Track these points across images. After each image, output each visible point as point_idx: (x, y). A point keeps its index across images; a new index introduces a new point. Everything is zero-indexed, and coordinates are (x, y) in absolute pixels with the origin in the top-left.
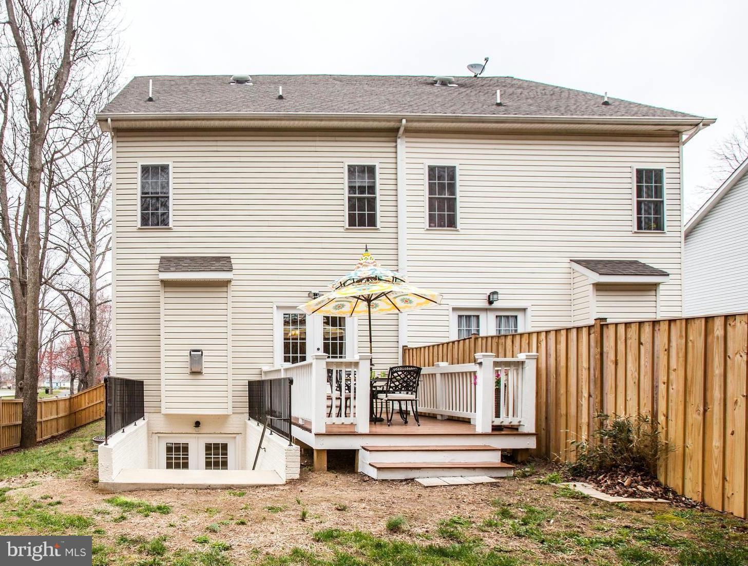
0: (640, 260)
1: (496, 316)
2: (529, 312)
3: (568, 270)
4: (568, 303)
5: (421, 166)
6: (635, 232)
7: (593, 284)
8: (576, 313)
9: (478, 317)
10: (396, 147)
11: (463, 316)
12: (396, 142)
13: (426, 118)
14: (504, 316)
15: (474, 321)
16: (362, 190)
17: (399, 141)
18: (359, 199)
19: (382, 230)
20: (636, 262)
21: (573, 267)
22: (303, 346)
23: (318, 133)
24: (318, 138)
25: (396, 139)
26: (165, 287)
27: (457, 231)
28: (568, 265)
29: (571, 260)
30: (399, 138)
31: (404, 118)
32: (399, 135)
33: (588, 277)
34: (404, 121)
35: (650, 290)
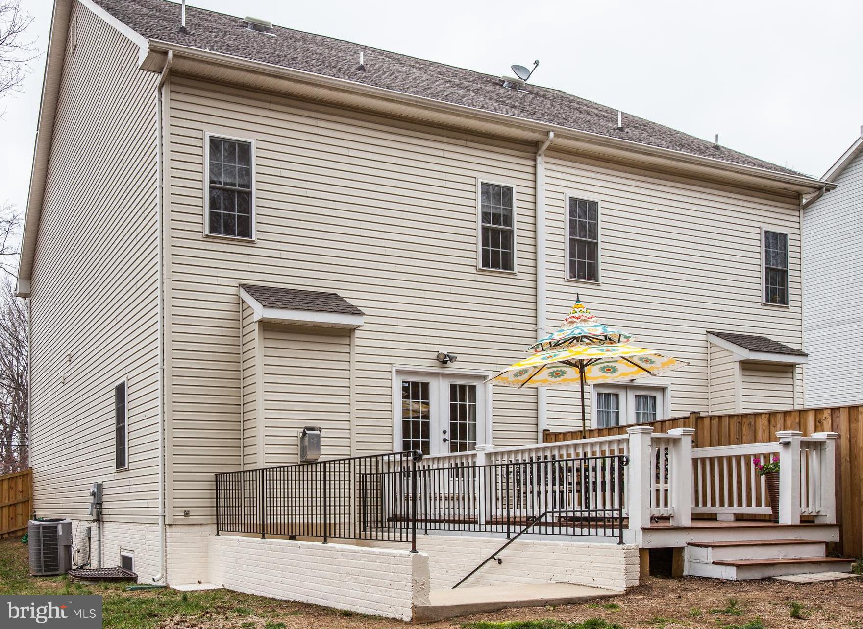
0: (769, 337)
1: (636, 396)
2: (669, 393)
3: (703, 344)
4: (704, 383)
5: (561, 196)
6: (764, 305)
7: (740, 362)
8: (714, 395)
9: (617, 396)
10: (535, 167)
11: (603, 393)
12: (535, 160)
13: (576, 135)
14: (643, 396)
15: (612, 400)
16: (496, 219)
17: (539, 159)
18: (493, 230)
19: (519, 276)
20: (765, 339)
21: (709, 340)
22: (426, 426)
23: (446, 132)
24: (445, 139)
25: (535, 157)
26: (264, 330)
27: (598, 285)
28: (703, 337)
29: (707, 332)
30: (540, 155)
31: (552, 131)
32: (540, 152)
33: (733, 353)
34: (552, 134)
35: (786, 372)
